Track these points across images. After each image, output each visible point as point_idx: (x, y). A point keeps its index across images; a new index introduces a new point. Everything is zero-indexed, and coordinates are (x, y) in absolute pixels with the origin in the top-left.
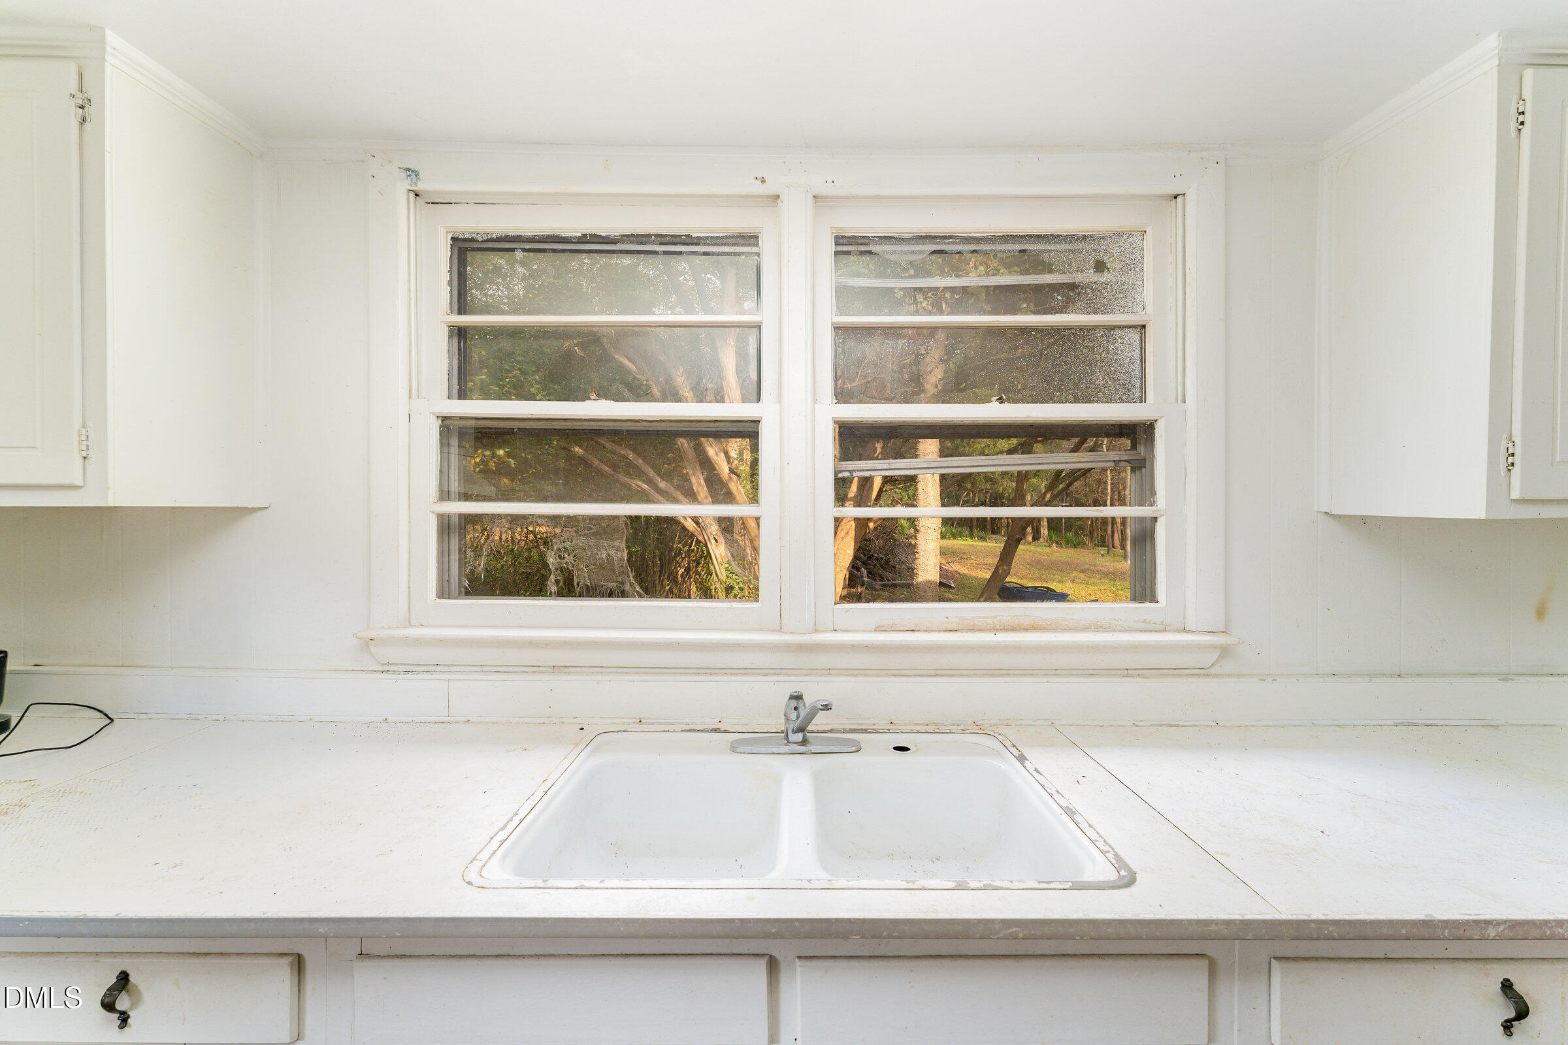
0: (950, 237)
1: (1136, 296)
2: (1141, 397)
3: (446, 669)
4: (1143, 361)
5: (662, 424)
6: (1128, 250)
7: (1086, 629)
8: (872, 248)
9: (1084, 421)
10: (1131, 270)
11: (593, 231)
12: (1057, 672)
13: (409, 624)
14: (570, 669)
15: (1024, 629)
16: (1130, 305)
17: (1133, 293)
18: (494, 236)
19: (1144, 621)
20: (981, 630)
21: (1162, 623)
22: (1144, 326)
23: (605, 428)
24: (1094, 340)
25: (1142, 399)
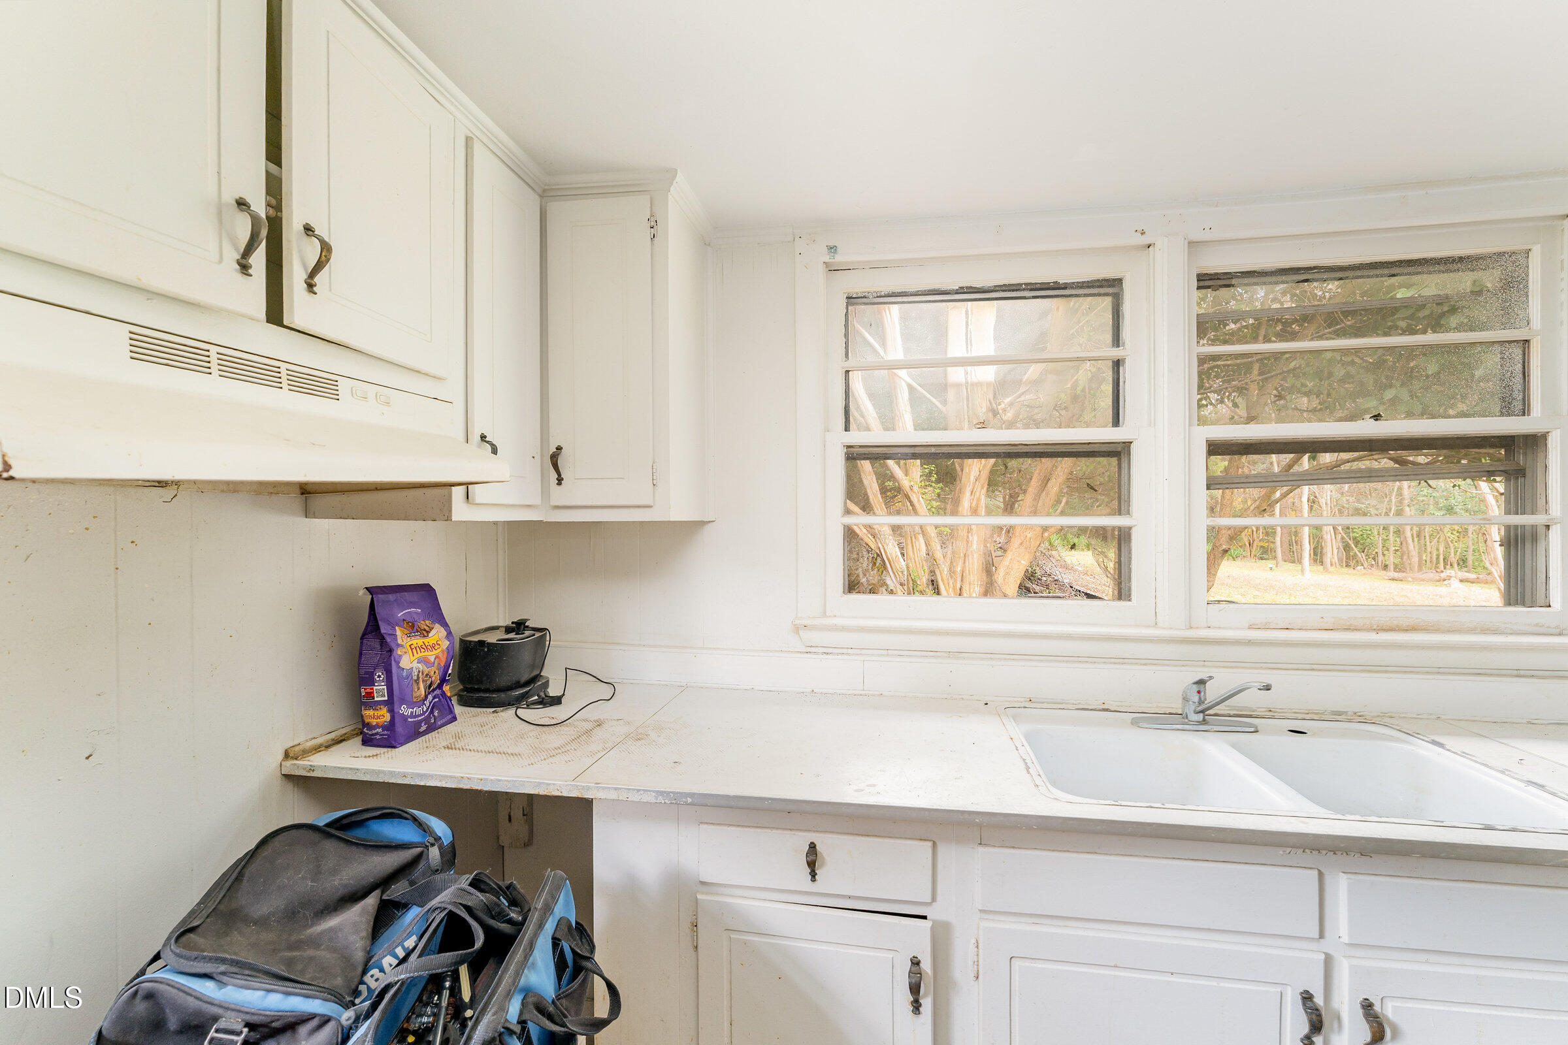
0: (1315, 268)
1: (1519, 312)
2: (1524, 410)
3: (858, 651)
4: (1525, 374)
5: (1038, 447)
6: (1510, 268)
7: (1472, 631)
8: (1233, 282)
9: (1466, 435)
10: (1513, 287)
11: (969, 285)
12: (1441, 670)
13: (824, 615)
14: (964, 655)
15: (1404, 630)
16: (1513, 321)
17: (1516, 309)
18: (883, 293)
19: (1537, 625)
20: (1356, 630)
21: (1557, 627)
22: (1527, 341)
23: (987, 451)
24: (1470, 356)
25: (1525, 411)
